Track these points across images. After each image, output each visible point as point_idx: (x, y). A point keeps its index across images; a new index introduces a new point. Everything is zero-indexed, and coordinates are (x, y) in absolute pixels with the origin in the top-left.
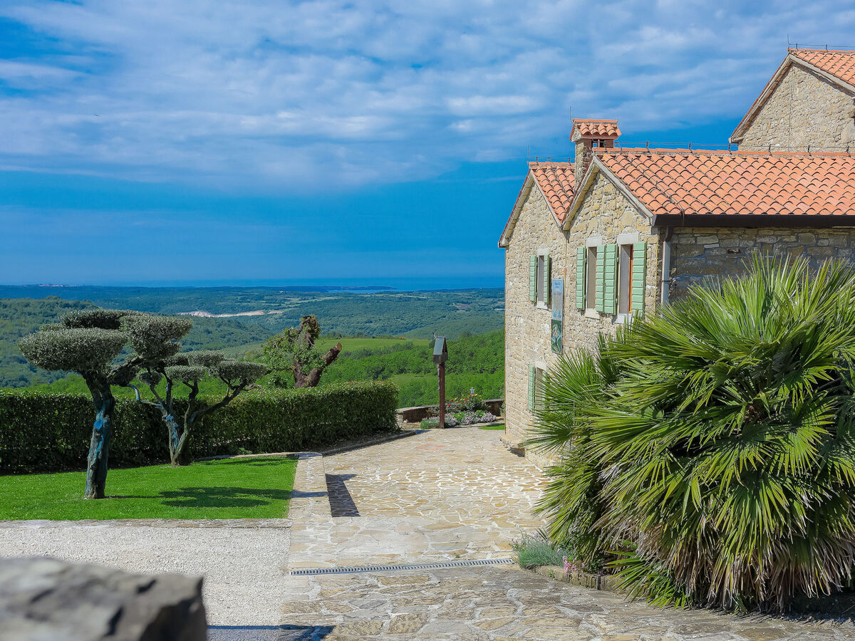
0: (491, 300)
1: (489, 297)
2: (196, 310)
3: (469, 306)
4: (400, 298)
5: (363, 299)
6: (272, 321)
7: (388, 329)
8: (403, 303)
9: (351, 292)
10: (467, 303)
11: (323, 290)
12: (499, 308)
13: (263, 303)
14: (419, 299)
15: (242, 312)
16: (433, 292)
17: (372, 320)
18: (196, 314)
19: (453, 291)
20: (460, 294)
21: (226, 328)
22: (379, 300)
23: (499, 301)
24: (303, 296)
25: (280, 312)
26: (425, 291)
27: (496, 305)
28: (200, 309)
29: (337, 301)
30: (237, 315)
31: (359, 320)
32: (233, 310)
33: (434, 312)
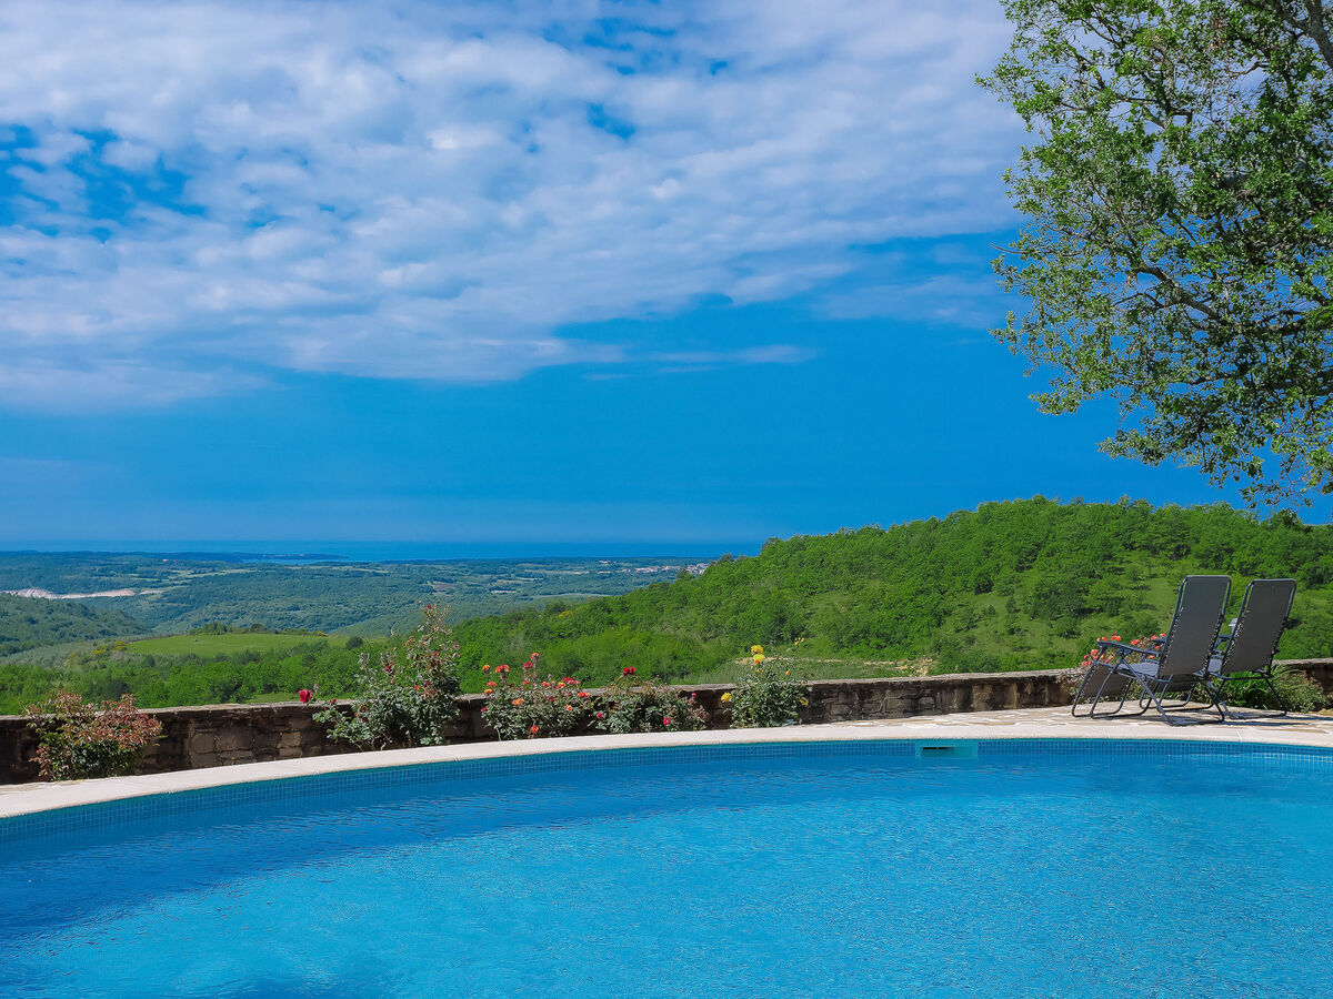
0: (486, 577)
1: (485, 573)
2: (29, 587)
3: (452, 586)
4: (347, 573)
5: (289, 573)
6: (145, 606)
7: (323, 620)
8: (351, 580)
9: (277, 562)
10: (450, 581)
11: (233, 559)
12: (499, 589)
13: (135, 577)
14: (377, 575)
15: (100, 590)
16: (400, 563)
17: (300, 605)
18: (28, 593)
19: (430, 563)
20: (440, 567)
21: (62, 615)
22: (313, 575)
23: (500, 578)
24: (197, 567)
25: (158, 592)
26: (387, 563)
27: (495, 585)
28: (36, 584)
29: (248, 576)
30: (93, 596)
31: (280, 605)
32: (87, 588)
33: (397, 594)
